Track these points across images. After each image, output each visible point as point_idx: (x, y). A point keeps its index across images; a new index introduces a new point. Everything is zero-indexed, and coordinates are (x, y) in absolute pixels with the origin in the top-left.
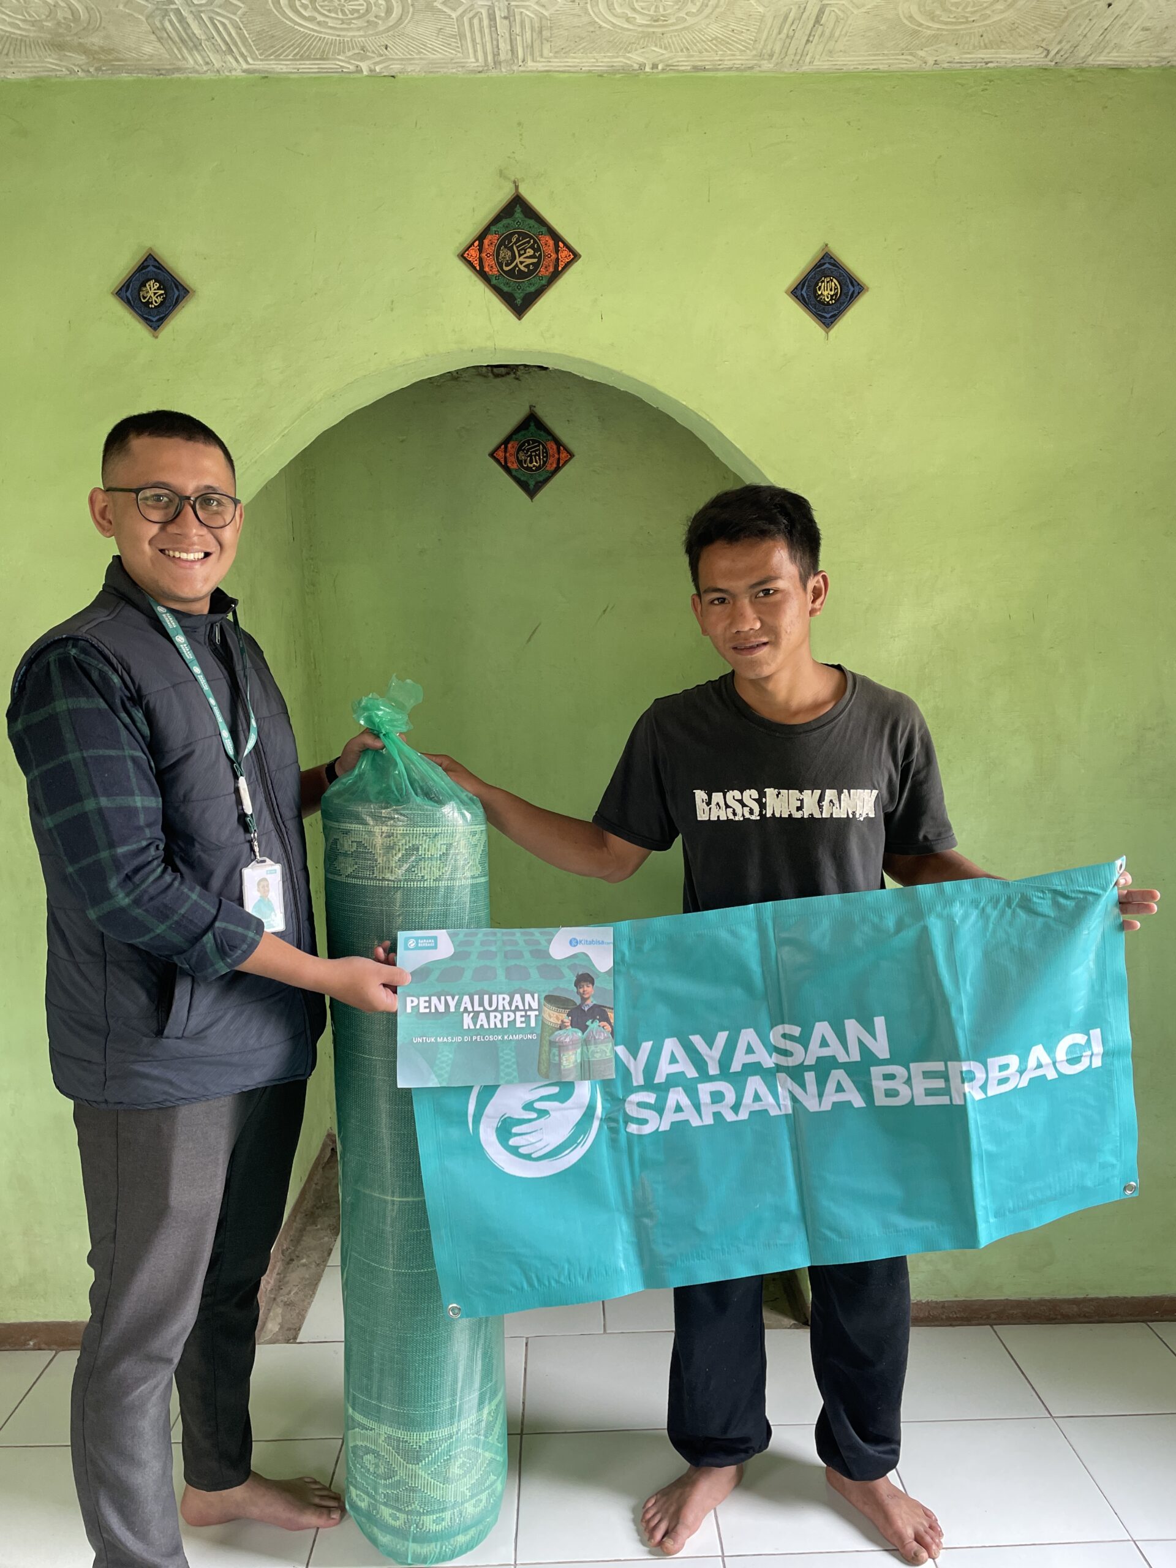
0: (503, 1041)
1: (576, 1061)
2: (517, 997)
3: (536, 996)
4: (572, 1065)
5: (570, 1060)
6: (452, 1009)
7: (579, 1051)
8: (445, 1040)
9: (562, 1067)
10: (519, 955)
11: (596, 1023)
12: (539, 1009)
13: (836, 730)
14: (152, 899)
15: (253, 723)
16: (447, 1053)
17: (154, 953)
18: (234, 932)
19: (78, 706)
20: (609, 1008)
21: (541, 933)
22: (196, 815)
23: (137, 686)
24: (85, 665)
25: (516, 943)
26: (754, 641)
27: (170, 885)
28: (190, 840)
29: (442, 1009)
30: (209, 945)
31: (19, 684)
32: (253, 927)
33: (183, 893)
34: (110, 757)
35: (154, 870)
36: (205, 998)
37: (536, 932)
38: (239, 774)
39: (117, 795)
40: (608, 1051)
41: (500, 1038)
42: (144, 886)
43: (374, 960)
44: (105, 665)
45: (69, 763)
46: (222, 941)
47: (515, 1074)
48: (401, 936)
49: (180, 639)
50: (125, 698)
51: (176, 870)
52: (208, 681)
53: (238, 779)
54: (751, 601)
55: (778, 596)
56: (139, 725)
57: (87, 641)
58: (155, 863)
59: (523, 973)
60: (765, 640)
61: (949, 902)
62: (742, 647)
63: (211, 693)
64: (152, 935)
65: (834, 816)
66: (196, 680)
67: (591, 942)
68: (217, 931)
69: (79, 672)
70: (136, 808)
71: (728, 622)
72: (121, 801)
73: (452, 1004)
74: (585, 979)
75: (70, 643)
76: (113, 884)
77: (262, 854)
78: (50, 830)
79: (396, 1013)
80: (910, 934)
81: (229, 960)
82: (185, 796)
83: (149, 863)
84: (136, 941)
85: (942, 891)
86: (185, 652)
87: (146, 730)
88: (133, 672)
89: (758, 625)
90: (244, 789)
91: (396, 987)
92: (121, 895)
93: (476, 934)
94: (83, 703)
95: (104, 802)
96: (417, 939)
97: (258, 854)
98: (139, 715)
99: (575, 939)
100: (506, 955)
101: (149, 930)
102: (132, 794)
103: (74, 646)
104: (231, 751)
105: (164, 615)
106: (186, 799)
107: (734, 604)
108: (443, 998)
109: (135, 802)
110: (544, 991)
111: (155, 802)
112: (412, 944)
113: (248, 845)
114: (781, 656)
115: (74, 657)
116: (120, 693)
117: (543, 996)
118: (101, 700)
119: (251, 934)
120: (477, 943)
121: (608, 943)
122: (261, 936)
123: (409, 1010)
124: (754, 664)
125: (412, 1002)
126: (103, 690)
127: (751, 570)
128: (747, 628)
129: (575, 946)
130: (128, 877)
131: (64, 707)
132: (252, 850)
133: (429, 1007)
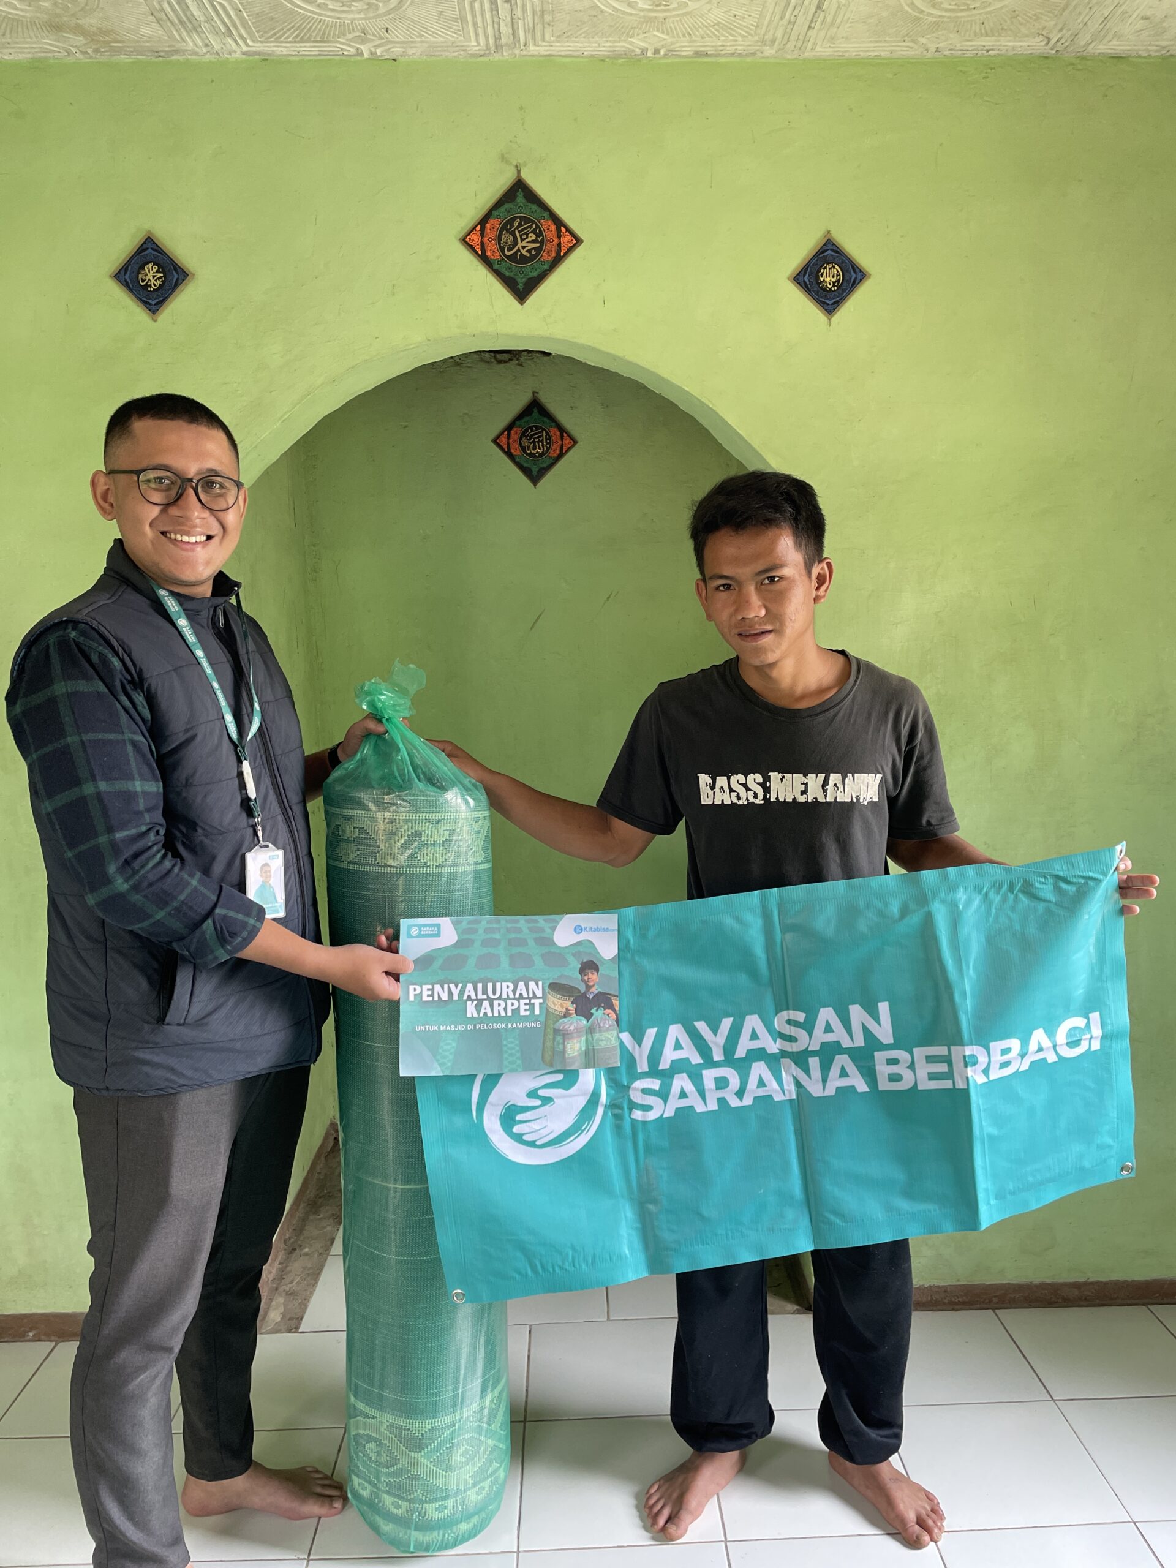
0: (506, 1029)
1: (581, 1049)
2: (521, 985)
3: (540, 983)
4: (576, 1054)
5: (575, 1048)
6: (456, 997)
7: (584, 1039)
8: (448, 1028)
9: (567, 1055)
10: (522, 942)
11: (601, 1011)
12: (544, 997)
13: (841, 714)
14: (151, 885)
15: (257, 706)
16: (451, 1042)
17: (153, 939)
18: (236, 919)
19: (77, 689)
20: (615, 996)
21: (545, 921)
22: (199, 800)
23: (138, 670)
24: (86, 649)
25: (519, 930)
26: (759, 628)
27: (170, 871)
28: (193, 825)
29: (445, 997)
30: (209, 932)
31: (19, 667)
32: (254, 913)
33: (182, 879)
34: (110, 742)
35: (154, 856)
36: (207, 987)
37: (540, 920)
38: (242, 758)
39: (116, 779)
40: (613, 1039)
41: (503, 1026)
42: (142, 872)
43: (377, 948)
44: (104, 648)
45: (67, 746)
46: (221, 928)
47: (519, 1062)
48: (404, 923)
49: (182, 622)
50: (125, 682)
51: (176, 855)
52: (212, 665)
53: (242, 763)
54: (756, 588)
55: (783, 584)
56: (140, 708)
57: (88, 624)
58: (155, 848)
59: (528, 961)
60: (769, 628)
61: (953, 887)
62: (748, 634)
63: (215, 678)
64: (152, 920)
65: (838, 800)
66: (199, 663)
67: (596, 930)
68: (217, 918)
69: (79, 655)
70: (135, 793)
71: (733, 608)
72: (120, 785)
73: (455, 992)
74: (590, 966)
75: (70, 626)
76: (112, 869)
77: (266, 839)
78: (48, 814)
79: (398, 1002)
80: (915, 920)
81: (229, 947)
82: (187, 780)
83: (150, 848)
84: (135, 927)
85: (946, 877)
86: (187, 635)
87: (147, 714)
88: (135, 655)
89: (763, 612)
90: (248, 773)
91: (399, 975)
92: (120, 880)
93: (480, 922)
94: (82, 686)
95: (103, 786)
96: (420, 926)
97: (261, 839)
98: (139, 699)
99: (580, 926)
100: (510, 943)
101: (148, 916)
102: (132, 778)
103: (74, 629)
104: (234, 735)
105: (166, 598)
106: (188, 784)
107: (740, 590)
108: (446, 986)
109: (134, 786)
110: (548, 979)
111: (155, 787)
112: (415, 931)
113: (251, 830)
114: (784, 645)
115: (73, 639)
116: (120, 676)
117: (547, 984)
118: (101, 683)
119: (252, 921)
120: (481, 931)
121: (613, 930)
122: (262, 923)
123: (412, 998)
124: (759, 651)
125: (415, 990)
126: (103, 673)
127: (756, 557)
128: (752, 615)
129: (580, 933)
130: (127, 862)
131: (64, 690)
132: (255, 834)
133: (432, 995)
